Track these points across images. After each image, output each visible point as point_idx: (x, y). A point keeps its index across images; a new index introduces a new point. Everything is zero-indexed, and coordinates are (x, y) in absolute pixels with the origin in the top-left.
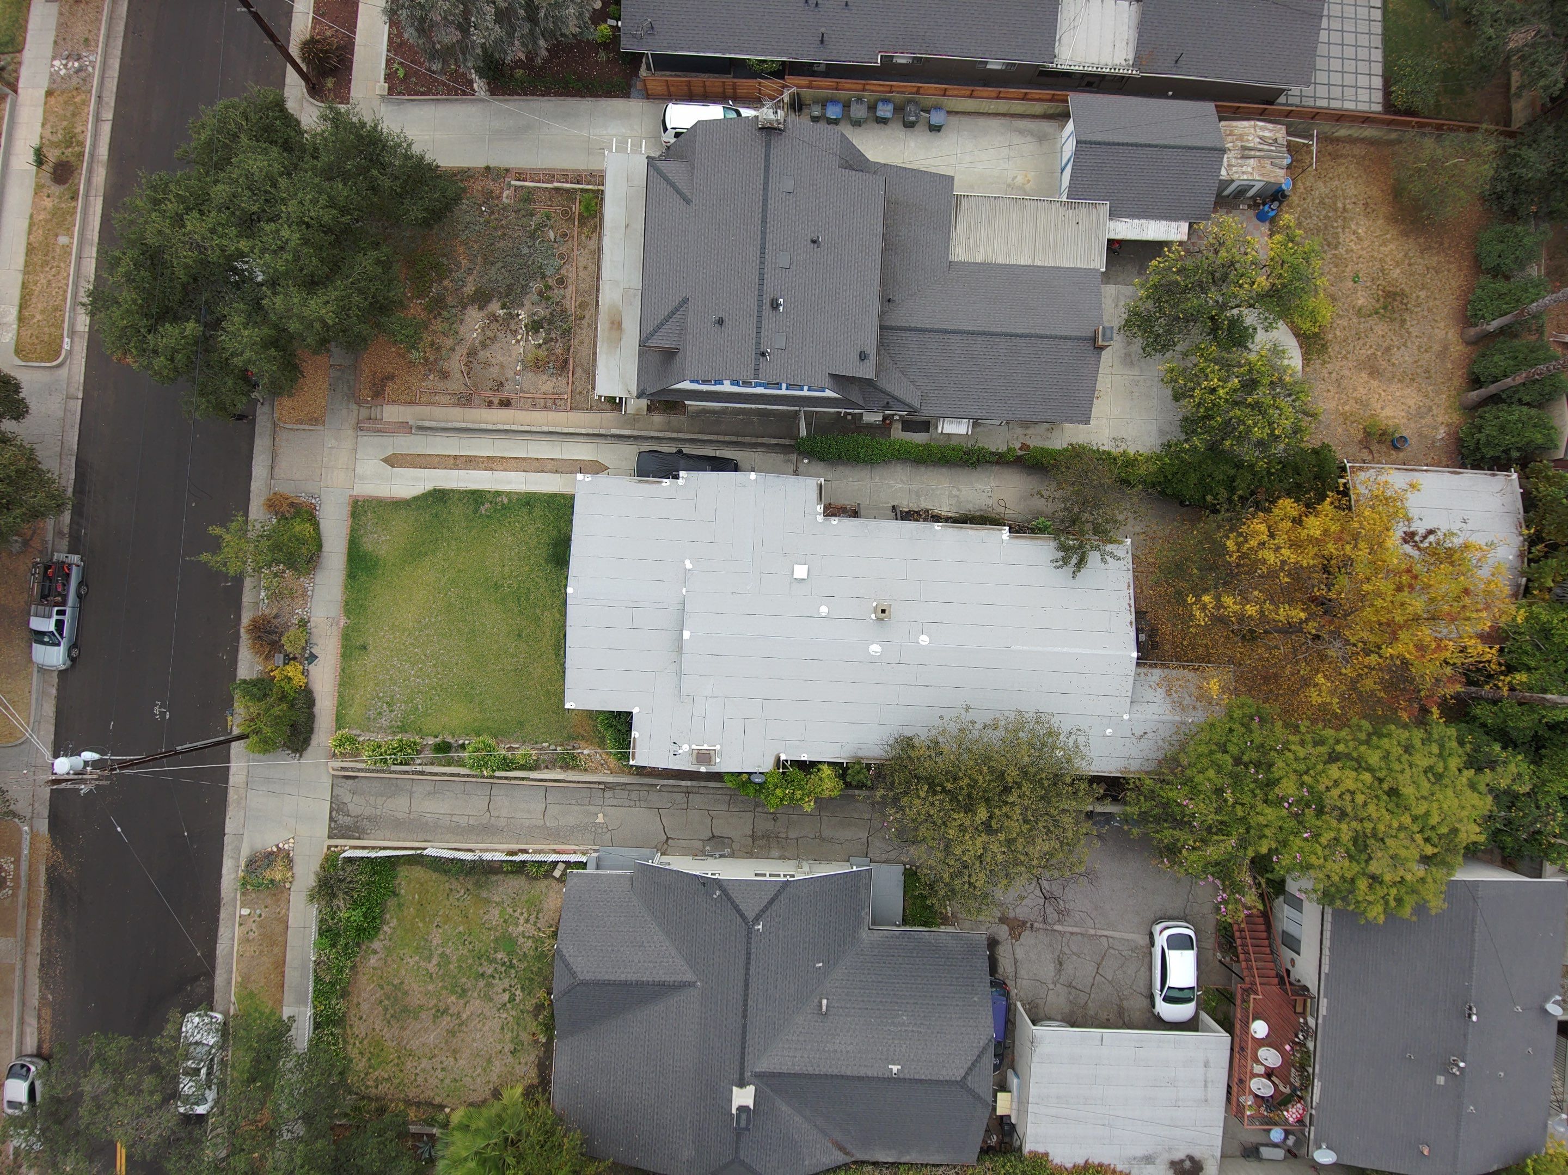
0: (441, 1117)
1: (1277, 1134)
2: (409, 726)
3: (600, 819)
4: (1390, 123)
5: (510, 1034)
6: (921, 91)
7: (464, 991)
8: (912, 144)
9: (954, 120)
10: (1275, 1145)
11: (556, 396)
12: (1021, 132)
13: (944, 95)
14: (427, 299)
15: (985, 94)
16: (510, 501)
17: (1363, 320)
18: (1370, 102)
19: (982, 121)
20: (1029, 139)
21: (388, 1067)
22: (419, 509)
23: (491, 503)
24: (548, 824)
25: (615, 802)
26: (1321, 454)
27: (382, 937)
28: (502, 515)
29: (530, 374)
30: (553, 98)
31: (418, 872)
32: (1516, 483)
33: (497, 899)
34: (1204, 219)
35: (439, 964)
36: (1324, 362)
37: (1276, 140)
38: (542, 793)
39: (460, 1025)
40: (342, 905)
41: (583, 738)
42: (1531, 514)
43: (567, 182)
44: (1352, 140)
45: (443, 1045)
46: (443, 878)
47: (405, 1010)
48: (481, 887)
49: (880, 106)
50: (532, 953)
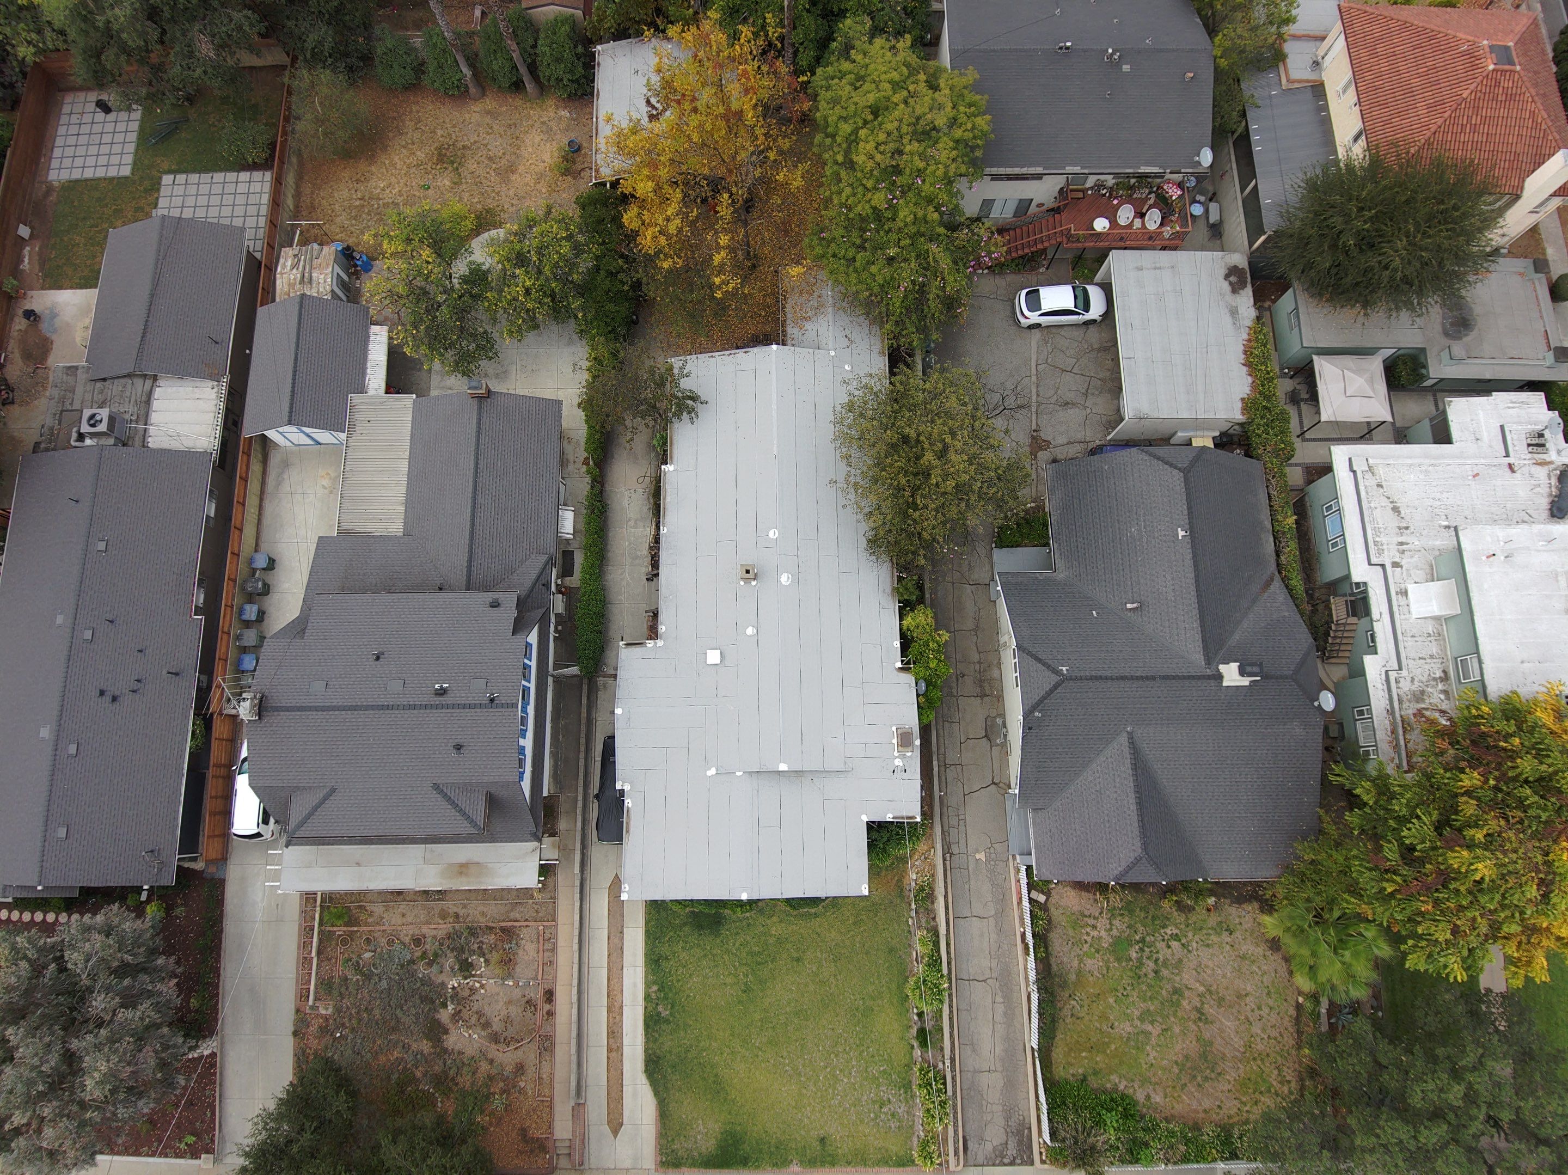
0: (1308, 1005)
1: (1197, 210)
2: (904, 1079)
3: (981, 856)
4: (282, 162)
5: (1212, 937)
6: (233, 577)
7: (1176, 991)
8: (287, 585)
9: (264, 546)
10: (1207, 211)
11: (541, 938)
12: (279, 483)
13: (238, 555)
14: (437, 1095)
15: (240, 516)
16: (655, 983)
17: (463, 181)
18: (262, 181)
19: (266, 521)
20: (286, 476)
21: (1267, 1070)
22: (666, 1088)
23: (657, 1004)
24: (993, 913)
25: (962, 842)
26: (585, 203)
27: (1131, 1091)
28: (670, 989)
29: (518, 969)
30: (222, 963)
31: (1058, 1054)
32: (605, 46)
33: (1075, 963)
34: (368, 312)
35: (1152, 1022)
36: (503, 210)
37: (295, 256)
38: (961, 921)
39: (1211, 993)
40: (1101, 1139)
41: (900, 881)
42: (631, 31)
43: (312, 942)
44: (298, 195)
45: (1234, 1010)
46: (1061, 1025)
47: (1204, 1056)
48: (1065, 982)
49: (246, 617)
50: (1127, 919)
